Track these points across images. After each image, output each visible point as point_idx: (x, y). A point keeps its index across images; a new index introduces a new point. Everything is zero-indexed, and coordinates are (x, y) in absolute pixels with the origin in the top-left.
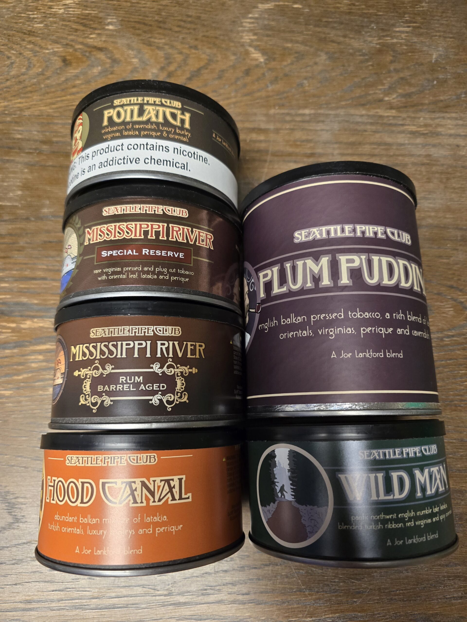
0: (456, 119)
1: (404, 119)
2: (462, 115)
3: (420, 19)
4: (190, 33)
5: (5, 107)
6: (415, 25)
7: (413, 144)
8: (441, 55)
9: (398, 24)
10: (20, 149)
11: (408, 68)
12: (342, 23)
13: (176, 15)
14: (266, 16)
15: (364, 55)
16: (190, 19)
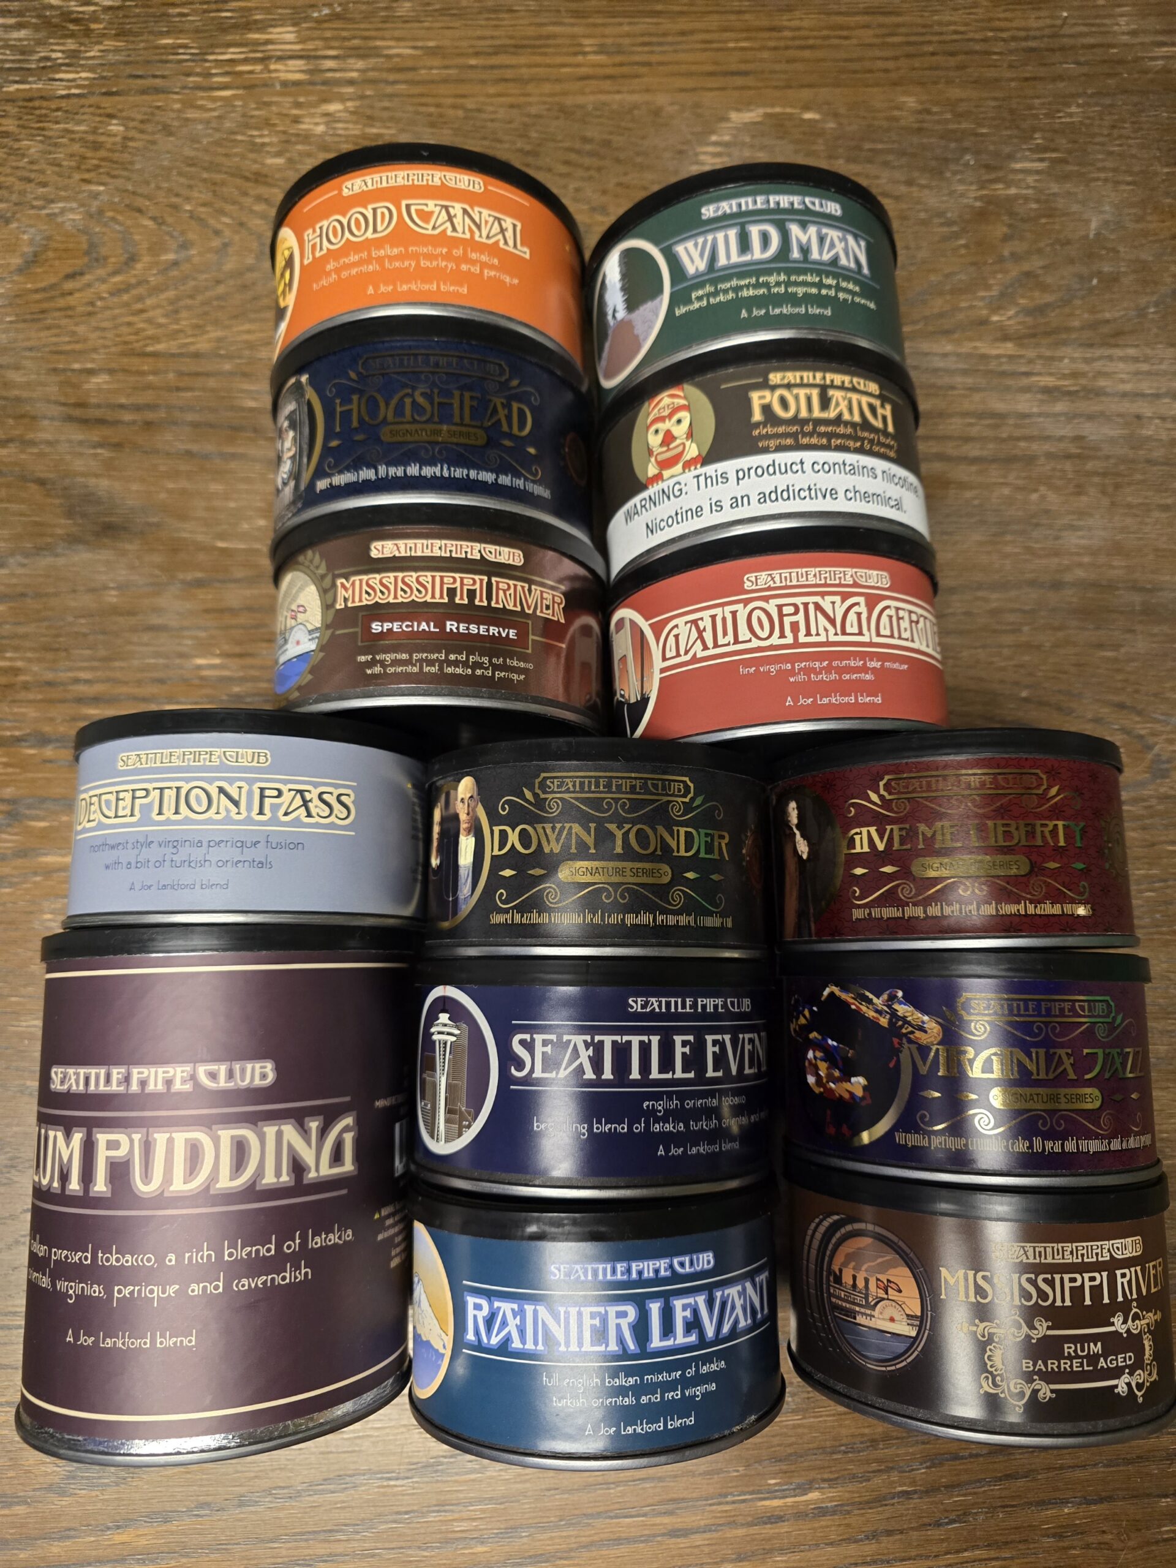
0: (1136, 360)
1: (1030, 361)
2: (1149, 351)
3: (1064, 141)
4: (590, 178)
5: (219, 340)
6: (1054, 155)
7: (1047, 415)
8: (1106, 223)
9: (1019, 155)
10: (255, 430)
11: (1039, 251)
12: (903, 154)
13: (559, 138)
14: (748, 139)
15: (949, 223)
16: (588, 147)
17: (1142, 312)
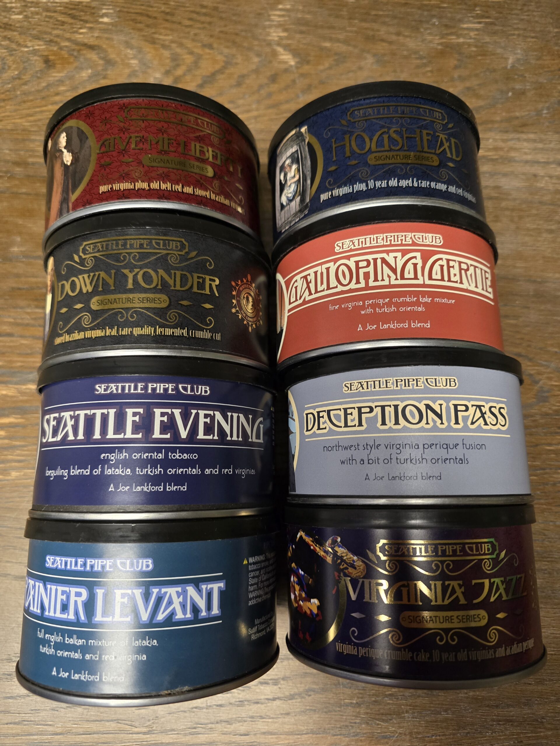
17: (539, 113)
